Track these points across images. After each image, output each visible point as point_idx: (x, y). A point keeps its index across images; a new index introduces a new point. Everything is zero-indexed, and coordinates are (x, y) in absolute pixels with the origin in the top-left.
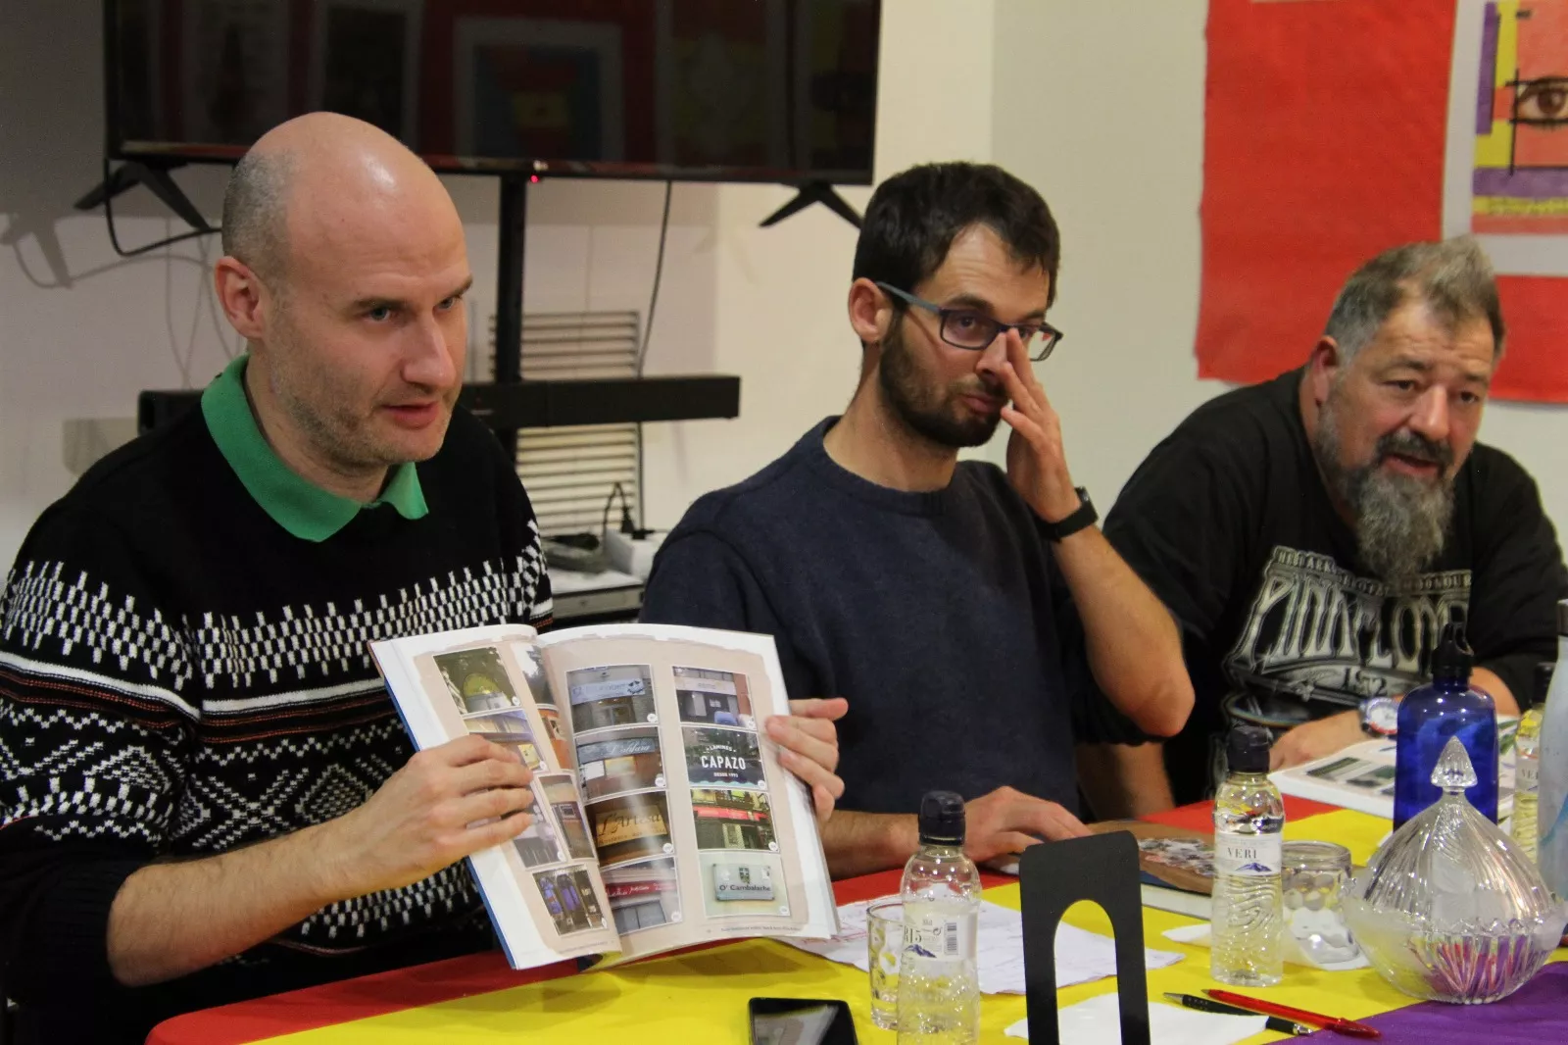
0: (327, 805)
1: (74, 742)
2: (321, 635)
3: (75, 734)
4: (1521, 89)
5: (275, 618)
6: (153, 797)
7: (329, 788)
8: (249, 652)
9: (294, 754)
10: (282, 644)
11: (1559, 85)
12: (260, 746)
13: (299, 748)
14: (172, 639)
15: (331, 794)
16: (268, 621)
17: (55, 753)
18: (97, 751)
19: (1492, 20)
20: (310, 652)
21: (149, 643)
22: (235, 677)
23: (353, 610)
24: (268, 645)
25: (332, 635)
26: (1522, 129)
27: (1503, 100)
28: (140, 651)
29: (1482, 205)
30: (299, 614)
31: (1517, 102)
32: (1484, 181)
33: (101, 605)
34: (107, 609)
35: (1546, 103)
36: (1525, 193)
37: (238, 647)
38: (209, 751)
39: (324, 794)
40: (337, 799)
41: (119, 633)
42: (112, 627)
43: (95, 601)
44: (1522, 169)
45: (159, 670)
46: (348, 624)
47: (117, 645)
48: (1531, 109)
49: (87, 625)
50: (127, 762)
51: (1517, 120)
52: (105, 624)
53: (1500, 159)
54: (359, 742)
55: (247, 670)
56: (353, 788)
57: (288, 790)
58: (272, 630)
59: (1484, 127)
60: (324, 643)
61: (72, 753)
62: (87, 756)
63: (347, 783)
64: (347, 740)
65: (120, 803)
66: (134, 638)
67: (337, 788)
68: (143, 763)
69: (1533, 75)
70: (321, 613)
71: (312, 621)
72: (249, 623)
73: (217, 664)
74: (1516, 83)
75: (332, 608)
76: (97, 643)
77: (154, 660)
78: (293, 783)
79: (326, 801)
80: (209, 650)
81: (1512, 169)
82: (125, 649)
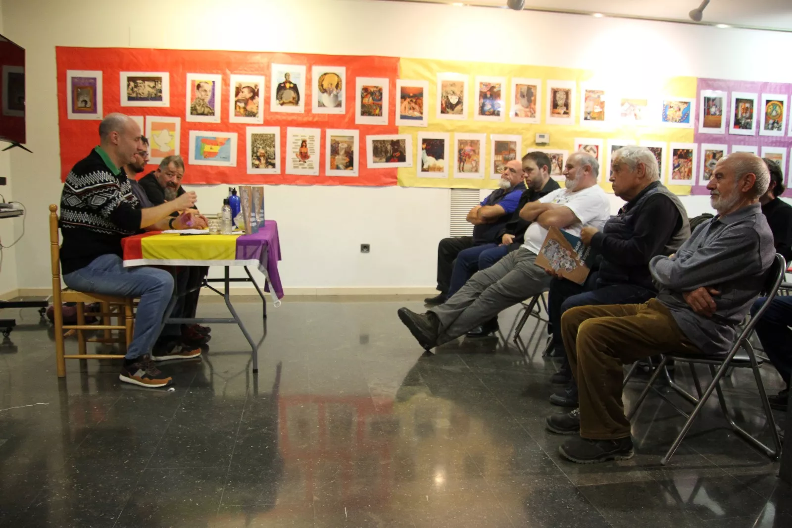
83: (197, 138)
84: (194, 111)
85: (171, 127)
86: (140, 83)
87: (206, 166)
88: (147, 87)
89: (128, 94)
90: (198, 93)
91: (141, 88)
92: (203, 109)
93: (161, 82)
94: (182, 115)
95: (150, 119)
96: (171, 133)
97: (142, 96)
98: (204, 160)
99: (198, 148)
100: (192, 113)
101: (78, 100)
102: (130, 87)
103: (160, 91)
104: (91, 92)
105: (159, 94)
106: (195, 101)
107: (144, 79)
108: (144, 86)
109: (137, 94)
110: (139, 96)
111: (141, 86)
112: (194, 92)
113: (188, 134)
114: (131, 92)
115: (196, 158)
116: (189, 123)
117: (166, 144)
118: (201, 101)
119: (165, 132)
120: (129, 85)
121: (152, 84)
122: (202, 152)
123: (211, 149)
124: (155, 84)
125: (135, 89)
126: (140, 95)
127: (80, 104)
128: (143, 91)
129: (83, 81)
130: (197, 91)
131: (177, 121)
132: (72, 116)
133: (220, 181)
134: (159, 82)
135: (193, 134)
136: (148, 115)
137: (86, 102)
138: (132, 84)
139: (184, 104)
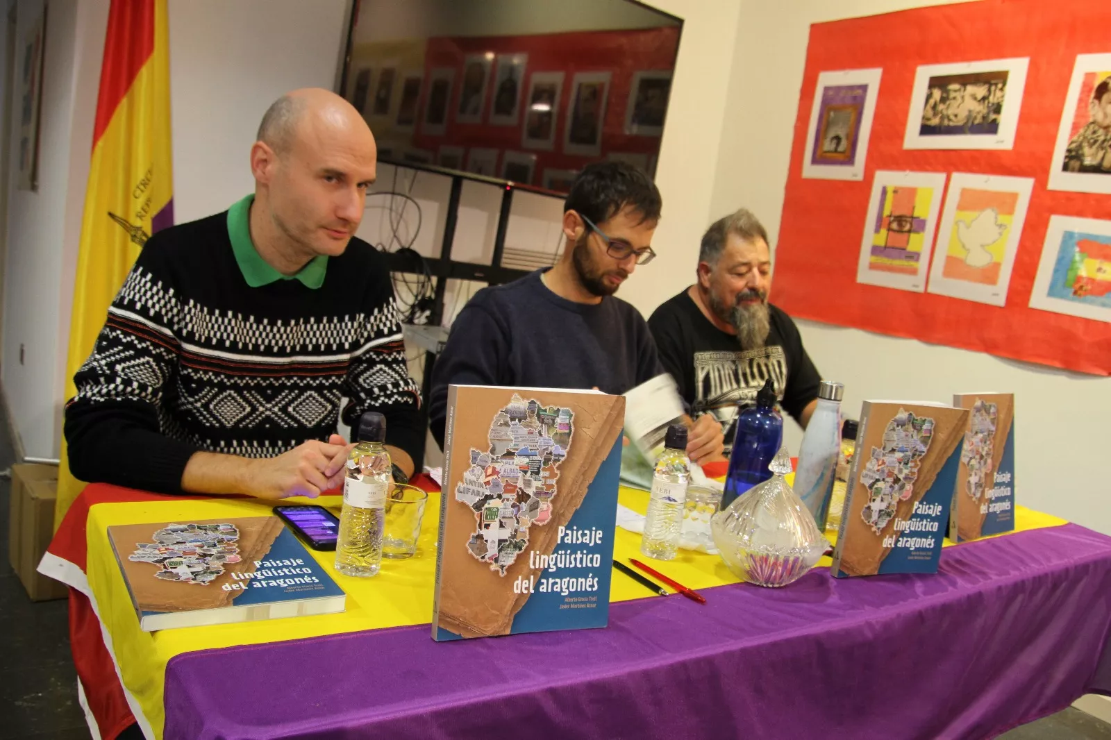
0: (223, 408)
1: (120, 348)
2: (243, 330)
3: (121, 344)
4: (892, 219)
5: (224, 315)
6: (150, 389)
7: (225, 400)
8: (207, 327)
9: (213, 380)
10: (222, 328)
11: (904, 219)
12: (211, 374)
13: (216, 378)
14: (176, 306)
15: (226, 403)
16: (220, 315)
17: (111, 351)
18: (130, 355)
19: (884, 192)
20: (235, 336)
21: (165, 306)
22: (197, 335)
23: (262, 323)
24: (216, 326)
25: (248, 331)
26: (891, 233)
27: (886, 222)
28: (161, 308)
29: (873, 259)
30: (235, 316)
31: (890, 223)
32: (876, 250)
33: (146, 283)
34: (149, 285)
35: (900, 225)
36: (888, 256)
37: (203, 322)
38: (190, 370)
39: (223, 403)
40: (229, 406)
41: (152, 297)
42: (149, 294)
43: (143, 280)
44: (889, 248)
45: (168, 319)
46: (258, 328)
47: (150, 303)
48: (895, 226)
49: (136, 291)
50: (143, 364)
51: (889, 229)
52: (146, 292)
53: (882, 243)
54: (247, 384)
55: (204, 334)
56: (239, 404)
57: (208, 396)
58: (220, 320)
59: (877, 230)
60: (243, 333)
61: (118, 353)
62: (125, 356)
63: (236, 401)
64: (242, 382)
65: (117, 386)
66: (159, 301)
67: (229, 401)
68: (151, 367)
69: (897, 213)
70: (246, 319)
71: (240, 322)
72: (211, 313)
73: (190, 326)
74: (890, 216)
75: (252, 318)
76: (140, 300)
77: (166, 314)
78: (211, 394)
79: (223, 406)
80: (188, 318)
81: (886, 247)
82: (153, 305)
83: (1068, 236)
84: (1074, 162)
85: (1005, 203)
86: (955, 91)
87: (1073, 319)
88: (968, 100)
89: (924, 118)
90: (1097, 107)
91: (954, 104)
92: (1101, 154)
93: (1004, 84)
94: (1038, 170)
95: (962, 181)
96: (1003, 219)
97: (951, 124)
98: (1072, 300)
99: (1064, 264)
100: (1066, 168)
101: (825, 137)
102: (932, 102)
103: (997, 109)
104: (853, 117)
105: (993, 116)
106: (1082, 131)
107: (965, 80)
108: (963, 97)
109: (942, 118)
110: (946, 122)
111: (954, 98)
112: (1086, 106)
113: (1045, 224)
114: (930, 113)
115: (1052, 292)
116: (1054, 192)
117: (982, 246)
118: (1101, 132)
119: (988, 215)
120: (929, 97)
121: (981, 91)
122: (1071, 276)
123: (1099, 270)
124: (989, 91)
125: (941, 107)
126: (950, 120)
127: (828, 146)
128: (956, 111)
129: (842, 94)
130: (1096, 102)
131: (1023, 187)
132: (811, 171)
133: (1104, 368)
134: (1000, 86)
135: (1059, 225)
136: (958, 170)
137: (838, 139)
138: (937, 94)
139: (1052, 140)
